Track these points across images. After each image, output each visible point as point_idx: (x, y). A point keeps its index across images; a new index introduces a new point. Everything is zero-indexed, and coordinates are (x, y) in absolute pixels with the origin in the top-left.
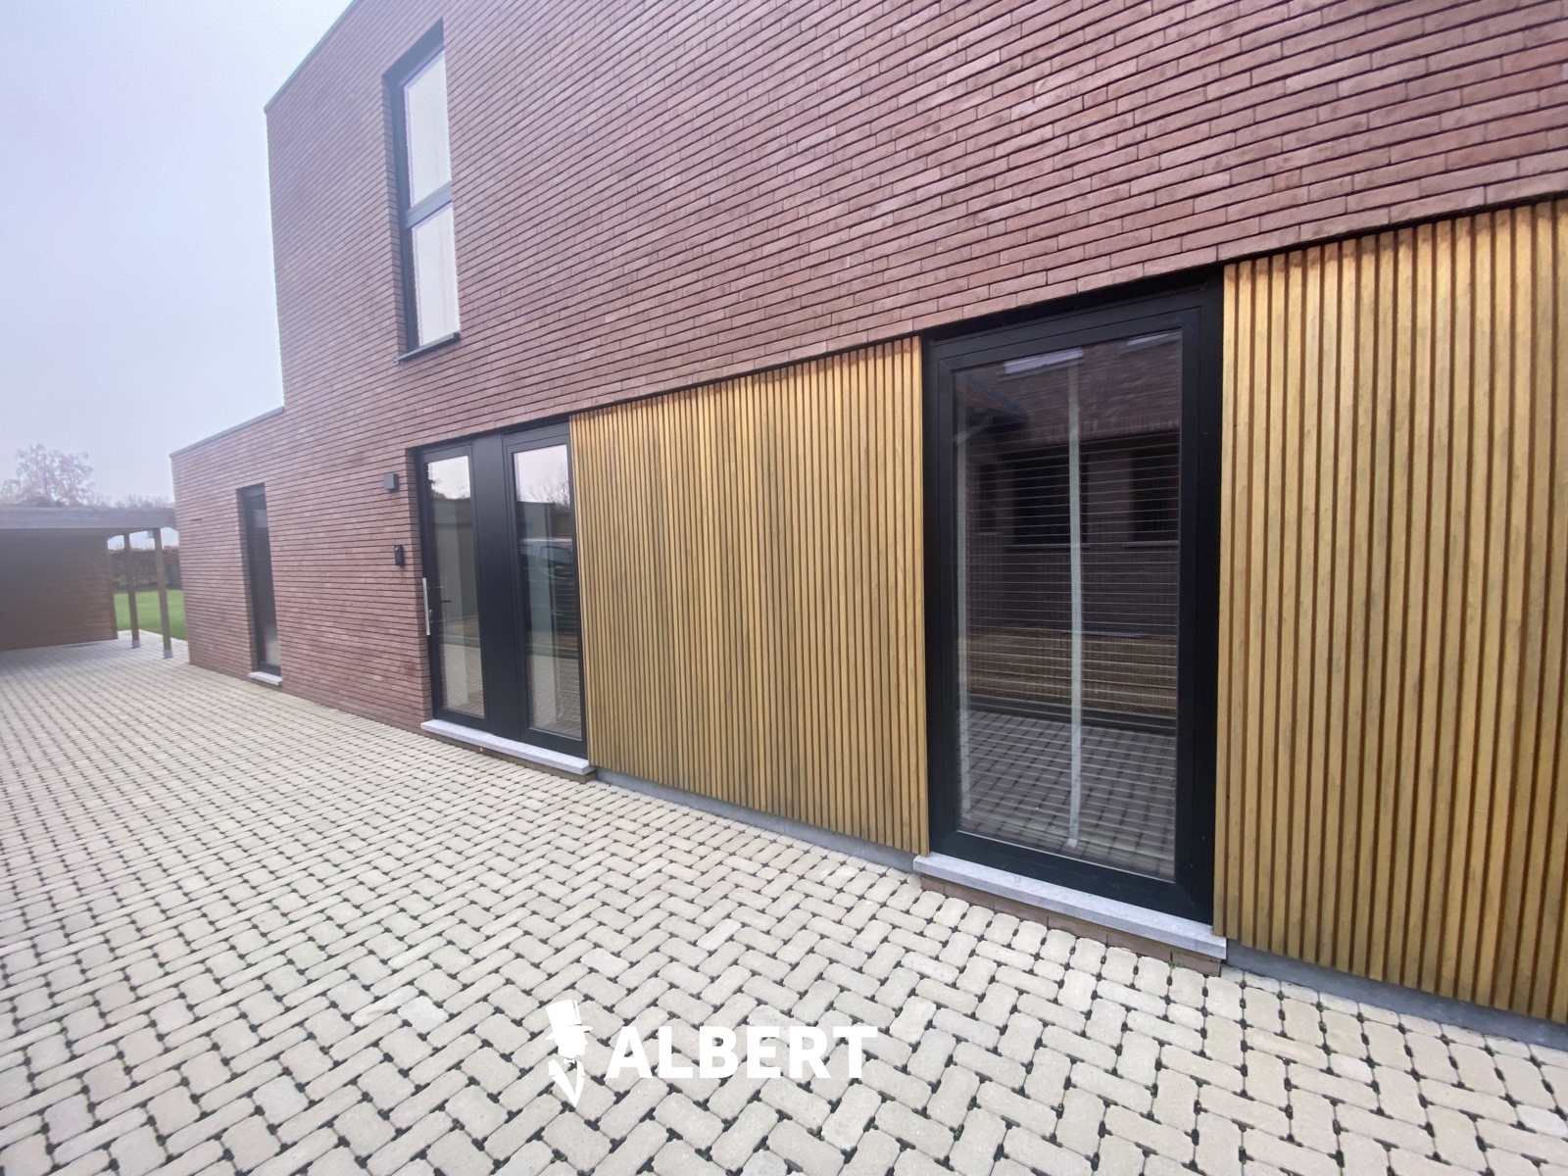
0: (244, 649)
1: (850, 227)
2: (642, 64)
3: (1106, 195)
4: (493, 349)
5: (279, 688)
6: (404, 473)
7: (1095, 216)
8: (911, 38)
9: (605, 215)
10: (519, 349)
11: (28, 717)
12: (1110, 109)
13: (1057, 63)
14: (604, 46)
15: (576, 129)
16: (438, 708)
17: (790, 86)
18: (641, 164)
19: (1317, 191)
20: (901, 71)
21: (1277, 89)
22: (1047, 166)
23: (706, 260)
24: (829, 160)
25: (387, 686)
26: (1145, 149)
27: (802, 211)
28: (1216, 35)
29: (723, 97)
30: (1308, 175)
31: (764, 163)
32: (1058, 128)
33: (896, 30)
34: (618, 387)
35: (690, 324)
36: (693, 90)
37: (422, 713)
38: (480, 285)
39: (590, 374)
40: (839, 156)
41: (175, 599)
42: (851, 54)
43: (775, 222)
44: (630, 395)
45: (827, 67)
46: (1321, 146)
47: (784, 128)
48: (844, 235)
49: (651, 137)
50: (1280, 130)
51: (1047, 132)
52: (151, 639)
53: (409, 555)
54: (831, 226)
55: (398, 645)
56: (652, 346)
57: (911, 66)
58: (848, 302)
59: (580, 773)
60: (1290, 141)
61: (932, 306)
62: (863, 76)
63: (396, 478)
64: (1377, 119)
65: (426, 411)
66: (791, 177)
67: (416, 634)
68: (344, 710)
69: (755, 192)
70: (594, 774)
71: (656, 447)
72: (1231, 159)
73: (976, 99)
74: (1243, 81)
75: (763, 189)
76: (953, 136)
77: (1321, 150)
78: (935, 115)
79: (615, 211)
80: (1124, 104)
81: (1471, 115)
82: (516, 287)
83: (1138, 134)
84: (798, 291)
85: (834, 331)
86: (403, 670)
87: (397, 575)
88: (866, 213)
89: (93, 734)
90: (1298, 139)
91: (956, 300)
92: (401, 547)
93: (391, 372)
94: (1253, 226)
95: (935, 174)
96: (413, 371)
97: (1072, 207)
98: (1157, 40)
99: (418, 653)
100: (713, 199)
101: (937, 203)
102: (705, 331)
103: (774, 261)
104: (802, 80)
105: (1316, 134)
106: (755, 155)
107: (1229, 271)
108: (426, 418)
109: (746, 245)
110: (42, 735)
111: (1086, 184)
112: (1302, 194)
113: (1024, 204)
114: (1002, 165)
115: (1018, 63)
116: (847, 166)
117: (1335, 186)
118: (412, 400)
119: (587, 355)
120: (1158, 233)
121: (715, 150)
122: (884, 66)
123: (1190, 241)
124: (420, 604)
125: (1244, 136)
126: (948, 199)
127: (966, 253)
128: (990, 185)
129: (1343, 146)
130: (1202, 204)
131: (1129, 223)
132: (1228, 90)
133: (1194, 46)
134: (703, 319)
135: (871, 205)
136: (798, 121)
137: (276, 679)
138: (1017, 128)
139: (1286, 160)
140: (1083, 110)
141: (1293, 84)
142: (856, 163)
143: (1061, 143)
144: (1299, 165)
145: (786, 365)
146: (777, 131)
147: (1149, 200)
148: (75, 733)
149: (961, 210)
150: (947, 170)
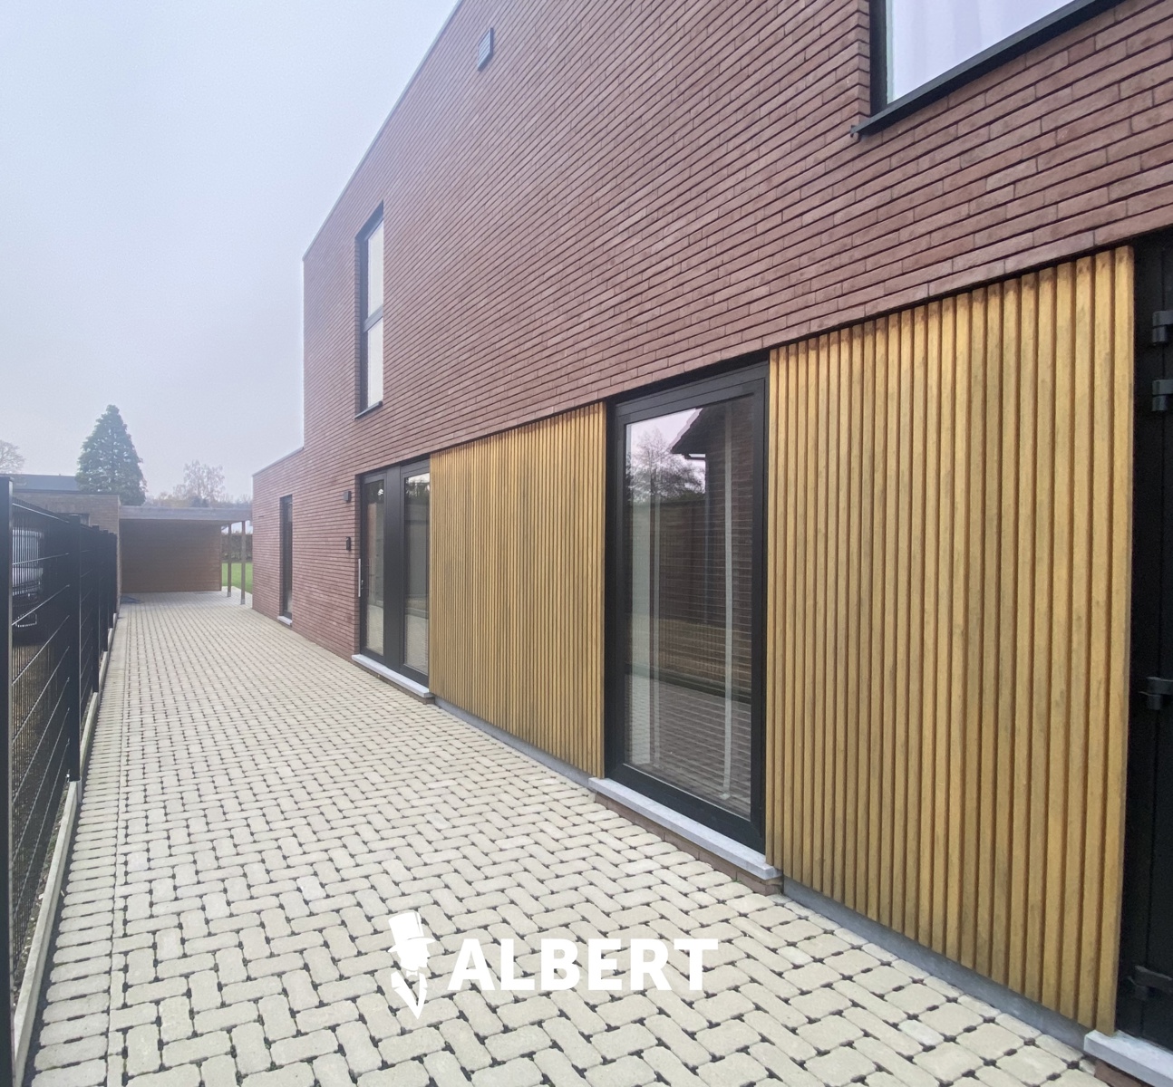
0: (275, 601)
1: (568, 330)
2: (472, 227)
3: (701, 304)
4: (397, 411)
5: (290, 627)
6: (353, 491)
7: (694, 319)
8: (602, 202)
9: (452, 325)
10: (408, 411)
11: (171, 627)
12: (703, 244)
13: (676, 214)
14: (455, 215)
15: (440, 269)
16: (362, 647)
17: (541, 238)
18: (469, 292)
19: (820, 296)
20: (596, 225)
21: (797, 223)
22: (670, 284)
23: (497, 353)
24: (558, 285)
25: (339, 629)
26: (722, 271)
27: (544, 320)
28: (763, 188)
29: (509, 246)
30: (816, 284)
31: (527, 289)
32: (676, 259)
33: (594, 198)
34: (452, 436)
35: (487, 395)
36: (495, 242)
37: (353, 649)
38: (393, 370)
39: (440, 427)
40: (564, 283)
41: (249, 567)
42: (572, 215)
43: (531, 327)
44: (459, 441)
45: (561, 223)
46: (821, 263)
47: (538, 265)
48: (564, 335)
49: (475, 273)
50: (798, 253)
51: (668, 262)
52: (236, 591)
53: (353, 543)
54: (558, 330)
55: (345, 603)
56: (469, 409)
57: (601, 221)
58: (565, 379)
59: (423, 696)
60: (804, 260)
61: (607, 382)
62: (577, 229)
63: (350, 493)
64: (857, 240)
65: (366, 450)
66: (539, 297)
67: (353, 596)
68: (318, 644)
69: (522, 308)
70: (431, 699)
71: (470, 475)
72: (770, 276)
73: (634, 241)
74: (777, 219)
75: (526, 306)
76: (621, 267)
77: (823, 265)
78: (612, 253)
79: (455, 322)
80: (712, 240)
81: (921, 228)
82: (409, 371)
83: (718, 261)
84: (541, 373)
85: (557, 399)
86: (346, 620)
87: (347, 556)
88: (575, 320)
89: (197, 640)
90: (809, 259)
91: (619, 378)
92: (349, 538)
93: (352, 425)
94: (783, 322)
95: (610, 293)
96: (360, 425)
97: (682, 312)
98: (729, 195)
99: (353, 609)
100: (502, 313)
101: (611, 313)
102: (494, 399)
103: (530, 353)
104: (547, 233)
105: (820, 254)
106: (523, 284)
107: (773, 354)
108: (366, 455)
109: (516, 343)
110: (175, 637)
111: (690, 297)
112: (811, 298)
113: (657, 312)
114: (645, 286)
115: (655, 215)
116: (567, 289)
117: (832, 291)
118: (360, 444)
119: (439, 415)
120: (729, 329)
121: (503, 281)
122: (588, 221)
123: (748, 334)
124: (356, 576)
125: (777, 259)
126: (617, 310)
127: (625, 346)
128: (638, 299)
129: (836, 261)
130: (754, 307)
131: (714, 323)
132: (768, 226)
133: (750, 197)
134: (494, 392)
135: (578, 315)
136: (544, 261)
137: (288, 621)
138: (654, 260)
139: (801, 275)
140: (690, 246)
141: (808, 218)
142: (572, 287)
143: (676, 269)
144: (810, 277)
145: (535, 421)
146: (533, 268)
147: (724, 306)
148: (189, 638)
149: (624, 317)
150: (618, 290)
